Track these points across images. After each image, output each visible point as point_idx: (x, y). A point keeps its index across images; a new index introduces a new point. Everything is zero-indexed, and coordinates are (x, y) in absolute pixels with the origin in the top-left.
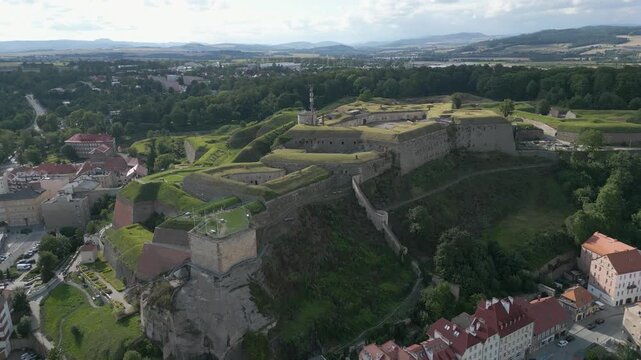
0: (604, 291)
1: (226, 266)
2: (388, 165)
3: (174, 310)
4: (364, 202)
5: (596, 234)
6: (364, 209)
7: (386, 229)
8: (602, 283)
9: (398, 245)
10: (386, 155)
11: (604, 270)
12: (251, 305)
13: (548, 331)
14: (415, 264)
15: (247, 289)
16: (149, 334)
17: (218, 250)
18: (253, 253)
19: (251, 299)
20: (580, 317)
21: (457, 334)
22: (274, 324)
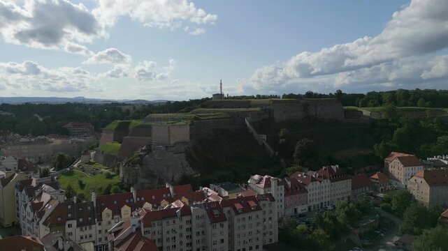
0: (398, 181)
1: (172, 142)
2: (267, 116)
3: (141, 164)
4: (252, 130)
5: (392, 153)
6: (252, 134)
7: (265, 143)
8: (396, 176)
9: (272, 151)
10: (265, 110)
11: (396, 168)
12: (186, 163)
13: (361, 189)
14: (282, 161)
15: (184, 154)
16: (126, 181)
17: (169, 131)
18: (187, 139)
19: (187, 160)
20: (382, 189)
21: (305, 177)
22: (199, 175)
